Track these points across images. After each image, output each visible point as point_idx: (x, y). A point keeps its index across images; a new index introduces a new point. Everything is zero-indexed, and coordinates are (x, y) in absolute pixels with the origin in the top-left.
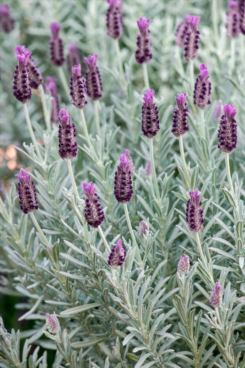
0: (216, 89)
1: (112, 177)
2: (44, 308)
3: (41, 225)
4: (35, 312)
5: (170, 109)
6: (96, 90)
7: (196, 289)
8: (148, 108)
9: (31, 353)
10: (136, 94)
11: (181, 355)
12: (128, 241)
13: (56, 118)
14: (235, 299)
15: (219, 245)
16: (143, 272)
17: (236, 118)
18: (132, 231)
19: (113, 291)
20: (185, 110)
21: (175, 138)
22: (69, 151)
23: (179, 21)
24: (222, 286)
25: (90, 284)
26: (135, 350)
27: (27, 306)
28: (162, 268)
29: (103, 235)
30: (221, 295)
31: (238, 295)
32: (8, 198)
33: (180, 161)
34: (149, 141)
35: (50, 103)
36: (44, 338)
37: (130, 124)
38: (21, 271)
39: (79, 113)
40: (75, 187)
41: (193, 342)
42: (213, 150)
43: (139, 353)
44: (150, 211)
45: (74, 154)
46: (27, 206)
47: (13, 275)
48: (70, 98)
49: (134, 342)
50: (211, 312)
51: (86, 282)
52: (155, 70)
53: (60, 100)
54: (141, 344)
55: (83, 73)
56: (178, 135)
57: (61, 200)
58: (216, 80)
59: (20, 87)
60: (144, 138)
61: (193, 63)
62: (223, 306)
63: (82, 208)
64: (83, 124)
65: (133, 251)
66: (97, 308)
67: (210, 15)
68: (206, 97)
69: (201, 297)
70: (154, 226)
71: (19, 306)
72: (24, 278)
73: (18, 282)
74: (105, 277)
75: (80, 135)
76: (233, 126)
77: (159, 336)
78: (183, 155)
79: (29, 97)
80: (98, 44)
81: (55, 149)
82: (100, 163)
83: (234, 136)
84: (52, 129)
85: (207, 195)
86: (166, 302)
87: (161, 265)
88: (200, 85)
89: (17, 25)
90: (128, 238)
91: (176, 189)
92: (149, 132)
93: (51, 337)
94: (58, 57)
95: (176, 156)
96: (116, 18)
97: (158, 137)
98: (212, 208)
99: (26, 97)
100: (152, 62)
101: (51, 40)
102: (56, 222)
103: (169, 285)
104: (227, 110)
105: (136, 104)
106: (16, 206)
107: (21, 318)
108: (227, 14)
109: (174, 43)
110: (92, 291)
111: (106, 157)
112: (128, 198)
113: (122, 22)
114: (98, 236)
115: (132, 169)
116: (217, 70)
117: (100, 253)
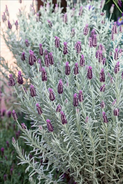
0: (86, 62)
1: (57, 86)
2: (38, 124)
3: (37, 100)
4: (36, 125)
5: (73, 67)
6: (52, 62)
7: (81, 118)
8: (67, 67)
9: (35, 136)
10: (64, 63)
11: (77, 136)
12: (62, 105)
13: (41, 70)
14: (92, 121)
15: (87, 106)
16: (66, 113)
17: (92, 70)
18: (63, 102)
19: (57, 119)
20: (78, 68)
21: (75, 75)
22: (45, 79)
23: (75, 43)
24: (88, 117)
25: (51, 117)
26: (64, 135)
27: (33, 123)
28: (72, 112)
29: (55, 103)
30: (88, 120)
31: (93, 120)
32: (28, 93)
33: (76, 82)
34: (68, 76)
35: (39, 66)
36: (38, 132)
37: (62, 72)
38: (32, 113)
39: (47, 68)
40: (46, 90)
41: (80, 133)
42: (86, 79)
43: (65, 136)
44: (68, 96)
45: (46, 80)
46: (33, 95)
47: (29, 115)
48: (45, 64)
49: (64, 133)
50: (85, 124)
51: (50, 116)
52: (69, 57)
53: (42, 65)
54: (66, 133)
55: (48, 57)
56: (76, 74)
57: (43, 93)
58: (86, 59)
59: (31, 62)
60: (66, 76)
61: (80, 54)
62: (89, 123)
63: (49, 96)
64: (48, 72)
65: (63, 108)
66: (53, 124)
67: (84, 41)
68: (83, 64)
69: (82, 120)
70: (69, 100)
71: (31, 123)
72: (32, 115)
73: (31, 116)
74: (55, 115)
75: (48, 75)
76: (91, 72)
77: (71, 131)
78: (77, 80)
79: (33, 64)
80: (53, 49)
81: (41, 79)
82: (53, 83)
83: (92, 75)
84: (40, 73)
85: (84, 92)
86: (73, 122)
87: (71, 111)
88: (81, 60)
89: (30, 45)
90: (62, 104)
91: (75, 90)
92: (67, 74)
93: (40, 131)
94: (41, 53)
95: (75, 80)
96: (58, 42)
97: (70, 75)
98: (85, 95)
99: (32, 64)
100: (68, 54)
101: (40, 49)
102: (41, 99)
103: (74, 117)
104: (90, 68)
105: (64, 66)
106: (30, 95)
107: (32, 126)
108: (89, 41)
109: (74, 49)
110: (51, 119)
111: (55, 81)
112: (62, 93)
113: (59, 43)
114: (53, 104)
115: (63, 84)
116: (86, 57)
117: (54, 108)
